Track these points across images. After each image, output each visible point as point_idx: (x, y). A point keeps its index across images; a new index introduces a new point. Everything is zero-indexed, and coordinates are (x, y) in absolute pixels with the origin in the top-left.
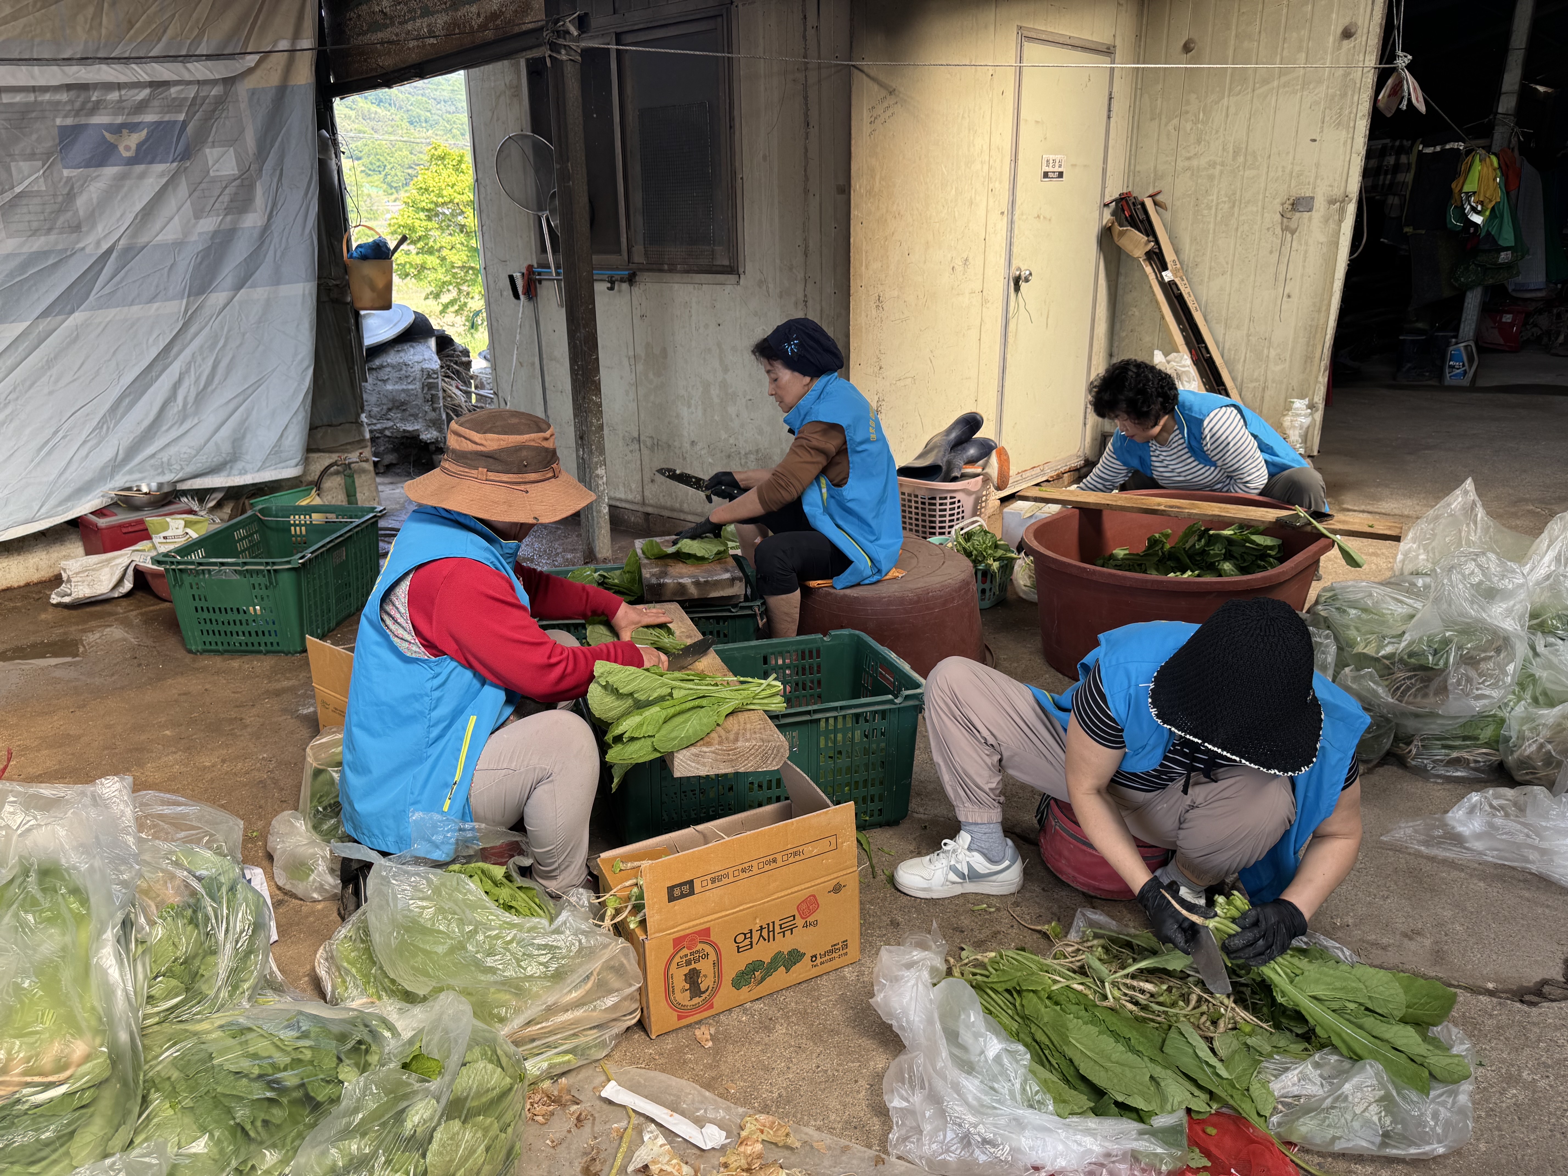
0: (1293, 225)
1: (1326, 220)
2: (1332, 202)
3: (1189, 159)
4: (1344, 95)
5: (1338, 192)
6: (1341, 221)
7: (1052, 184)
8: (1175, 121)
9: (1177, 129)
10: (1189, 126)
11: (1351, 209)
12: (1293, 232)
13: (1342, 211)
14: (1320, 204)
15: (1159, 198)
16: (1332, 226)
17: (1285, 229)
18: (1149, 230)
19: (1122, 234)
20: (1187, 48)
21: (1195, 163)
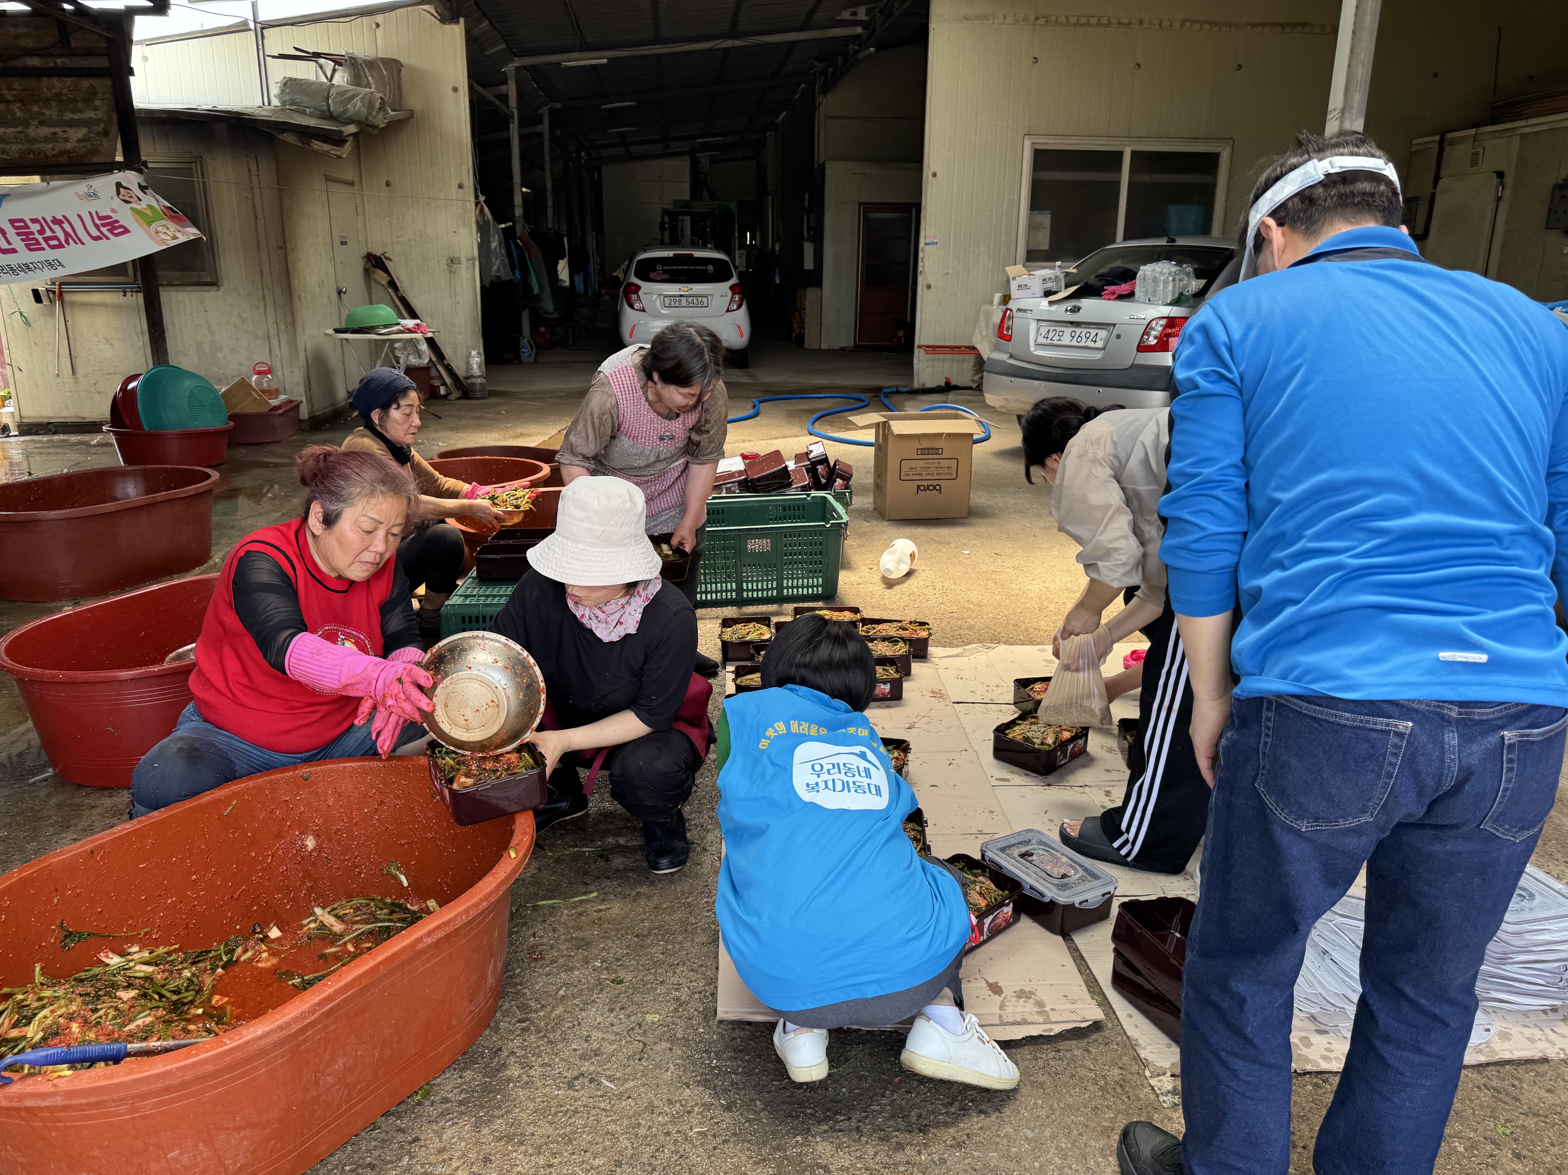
0: (453, 270)
1: (468, 268)
2: (468, 260)
3: (398, 237)
4: (464, 213)
5: (470, 255)
6: (474, 268)
7: (343, 247)
8: (388, 219)
9: (390, 222)
10: (395, 222)
11: (477, 263)
12: (454, 273)
13: (474, 264)
14: (463, 260)
15: (386, 255)
16: (471, 271)
17: (450, 272)
18: (386, 271)
19: (374, 272)
20: (388, 184)
21: (402, 239)
